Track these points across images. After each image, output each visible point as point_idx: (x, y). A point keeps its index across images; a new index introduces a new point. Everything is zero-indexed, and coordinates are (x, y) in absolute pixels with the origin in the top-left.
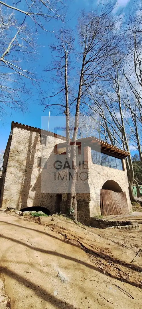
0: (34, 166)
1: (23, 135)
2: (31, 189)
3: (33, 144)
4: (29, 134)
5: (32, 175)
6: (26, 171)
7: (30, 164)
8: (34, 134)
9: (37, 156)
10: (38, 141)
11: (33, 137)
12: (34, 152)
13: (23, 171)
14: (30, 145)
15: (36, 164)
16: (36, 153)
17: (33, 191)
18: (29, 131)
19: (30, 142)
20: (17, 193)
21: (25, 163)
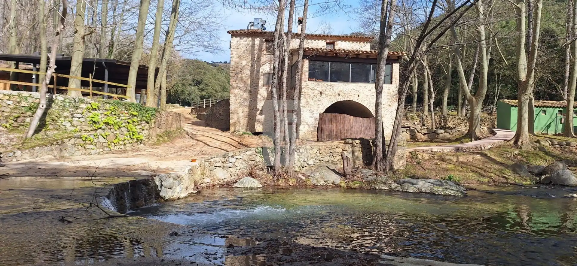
0: (260, 85)
1: (243, 46)
2: (258, 112)
3: (256, 56)
4: (251, 43)
5: (259, 96)
6: (251, 92)
7: (255, 83)
8: (257, 41)
9: (262, 72)
10: (263, 50)
11: (255, 45)
12: (259, 67)
13: (248, 91)
14: (252, 59)
15: (262, 82)
16: (261, 68)
17: (261, 115)
18: (250, 39)
19: (252, 54)
20: (243, 116)
21: (249, 82)
